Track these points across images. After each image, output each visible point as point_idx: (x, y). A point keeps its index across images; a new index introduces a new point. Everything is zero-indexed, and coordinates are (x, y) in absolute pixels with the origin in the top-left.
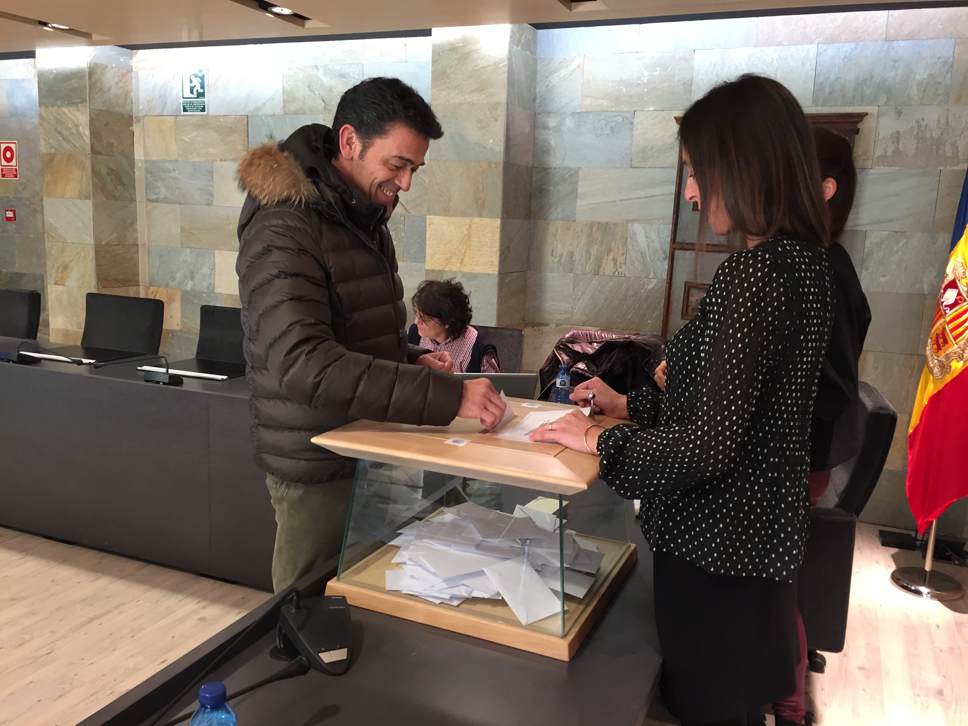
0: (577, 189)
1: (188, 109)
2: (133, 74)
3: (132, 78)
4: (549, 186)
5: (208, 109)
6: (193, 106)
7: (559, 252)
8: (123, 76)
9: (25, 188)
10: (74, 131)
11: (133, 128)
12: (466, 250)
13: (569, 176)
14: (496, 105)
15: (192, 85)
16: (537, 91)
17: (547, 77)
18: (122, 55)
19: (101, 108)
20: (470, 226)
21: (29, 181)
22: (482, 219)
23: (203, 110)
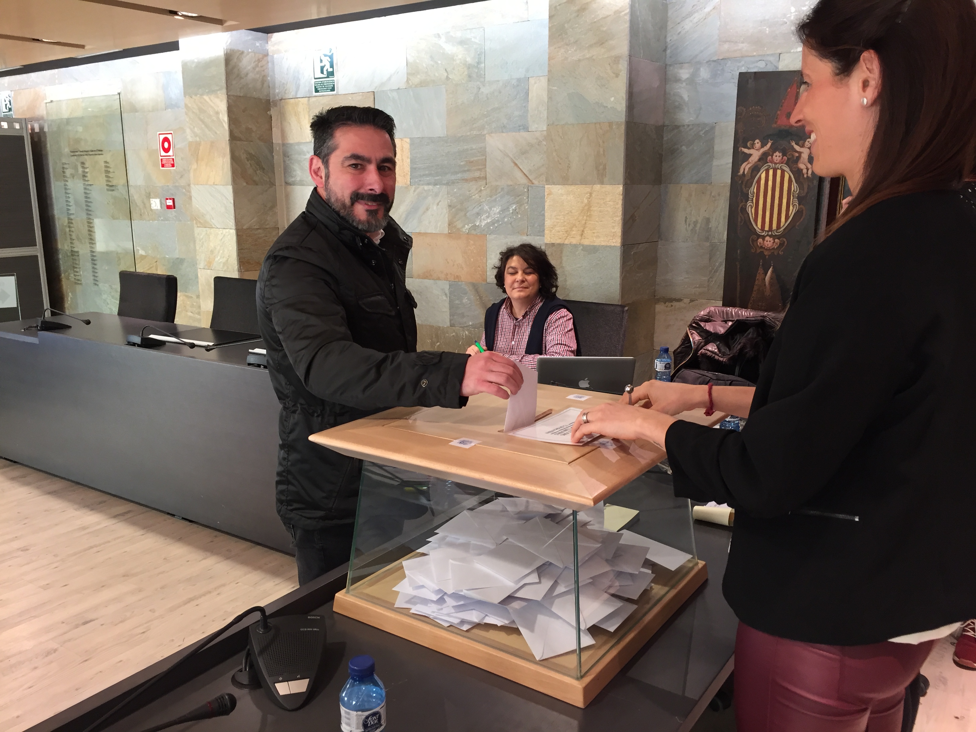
0: (713, 147)
1: (319, 89)
2: (269, 58)
3: (268, 62)
4: (681, 146)
5: (338, 88)
6: (324, 86)
7: (694, 219)
8: (259, 61)
9: (182, 177)
10: (215, 118)
11: (270, 113)
12: (586, 220)
13: (703, 133)
14: (617, 59)
15: (322, 64)
16: (668, 40)
17: (679, 23)
18: (258, 39)
19: (238, 94)
20: (591, 194)
21: (184, 170)
22: (603, 186)
23: (333, 89)
